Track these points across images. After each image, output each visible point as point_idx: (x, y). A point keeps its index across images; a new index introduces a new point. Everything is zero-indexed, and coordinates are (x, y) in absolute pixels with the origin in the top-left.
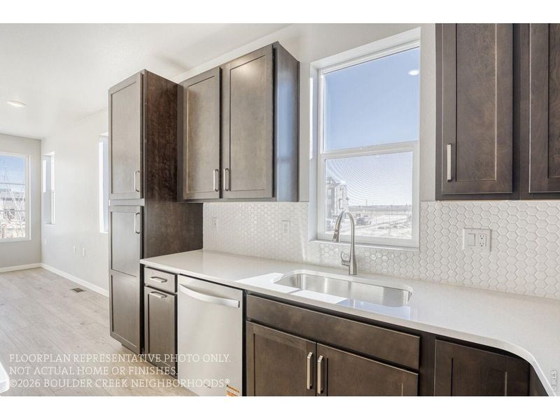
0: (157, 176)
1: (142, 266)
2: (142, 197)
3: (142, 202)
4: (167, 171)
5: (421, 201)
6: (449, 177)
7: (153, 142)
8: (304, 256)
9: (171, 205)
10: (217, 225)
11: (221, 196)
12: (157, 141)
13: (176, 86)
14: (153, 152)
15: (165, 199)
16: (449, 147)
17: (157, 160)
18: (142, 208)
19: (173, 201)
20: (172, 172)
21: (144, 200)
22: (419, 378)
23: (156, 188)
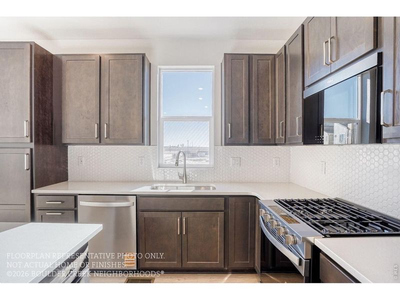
0: (41, 125)
1: (32, 195)
2: (31, 141)
3: (32, 145)
4: (47, 121)
5: (215, 145)
6: (230, 137)
7: (39, 98)
8: (154, 177)
9: (50, 148)
10: (84, 162)
11: (100, 142)
12: (41, 97)
13: (52, 55)
14: (39, 106)
15: (46, 144)
16: (229, 124)
17: (41, 112)
18: (31, 150)
19: (51, 145)
20: (50, 122)
21: (33, 143)
22: (224, 213)
23: (41, 134)
